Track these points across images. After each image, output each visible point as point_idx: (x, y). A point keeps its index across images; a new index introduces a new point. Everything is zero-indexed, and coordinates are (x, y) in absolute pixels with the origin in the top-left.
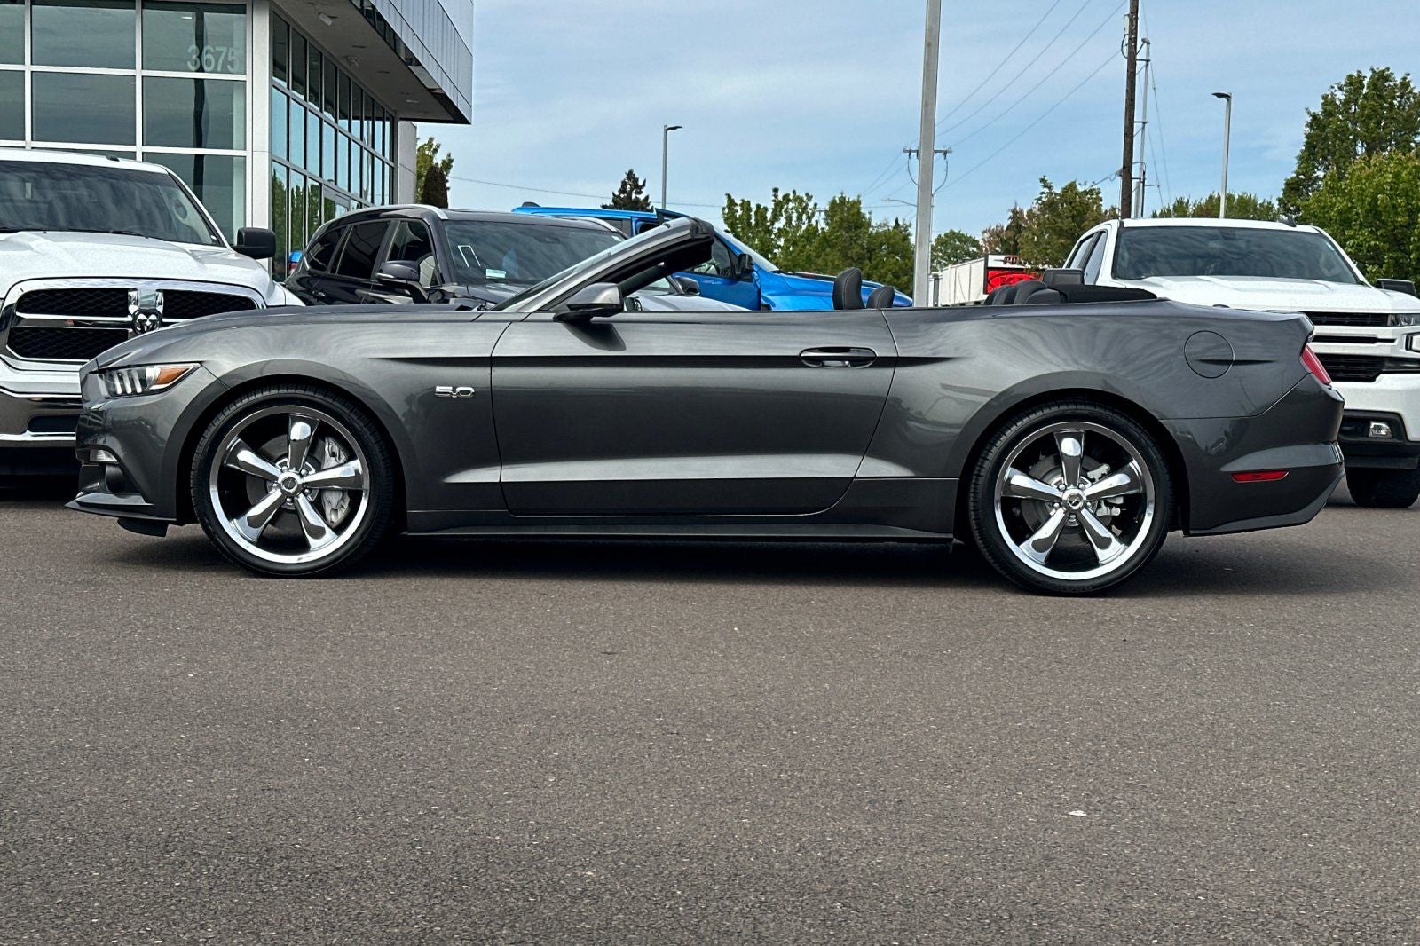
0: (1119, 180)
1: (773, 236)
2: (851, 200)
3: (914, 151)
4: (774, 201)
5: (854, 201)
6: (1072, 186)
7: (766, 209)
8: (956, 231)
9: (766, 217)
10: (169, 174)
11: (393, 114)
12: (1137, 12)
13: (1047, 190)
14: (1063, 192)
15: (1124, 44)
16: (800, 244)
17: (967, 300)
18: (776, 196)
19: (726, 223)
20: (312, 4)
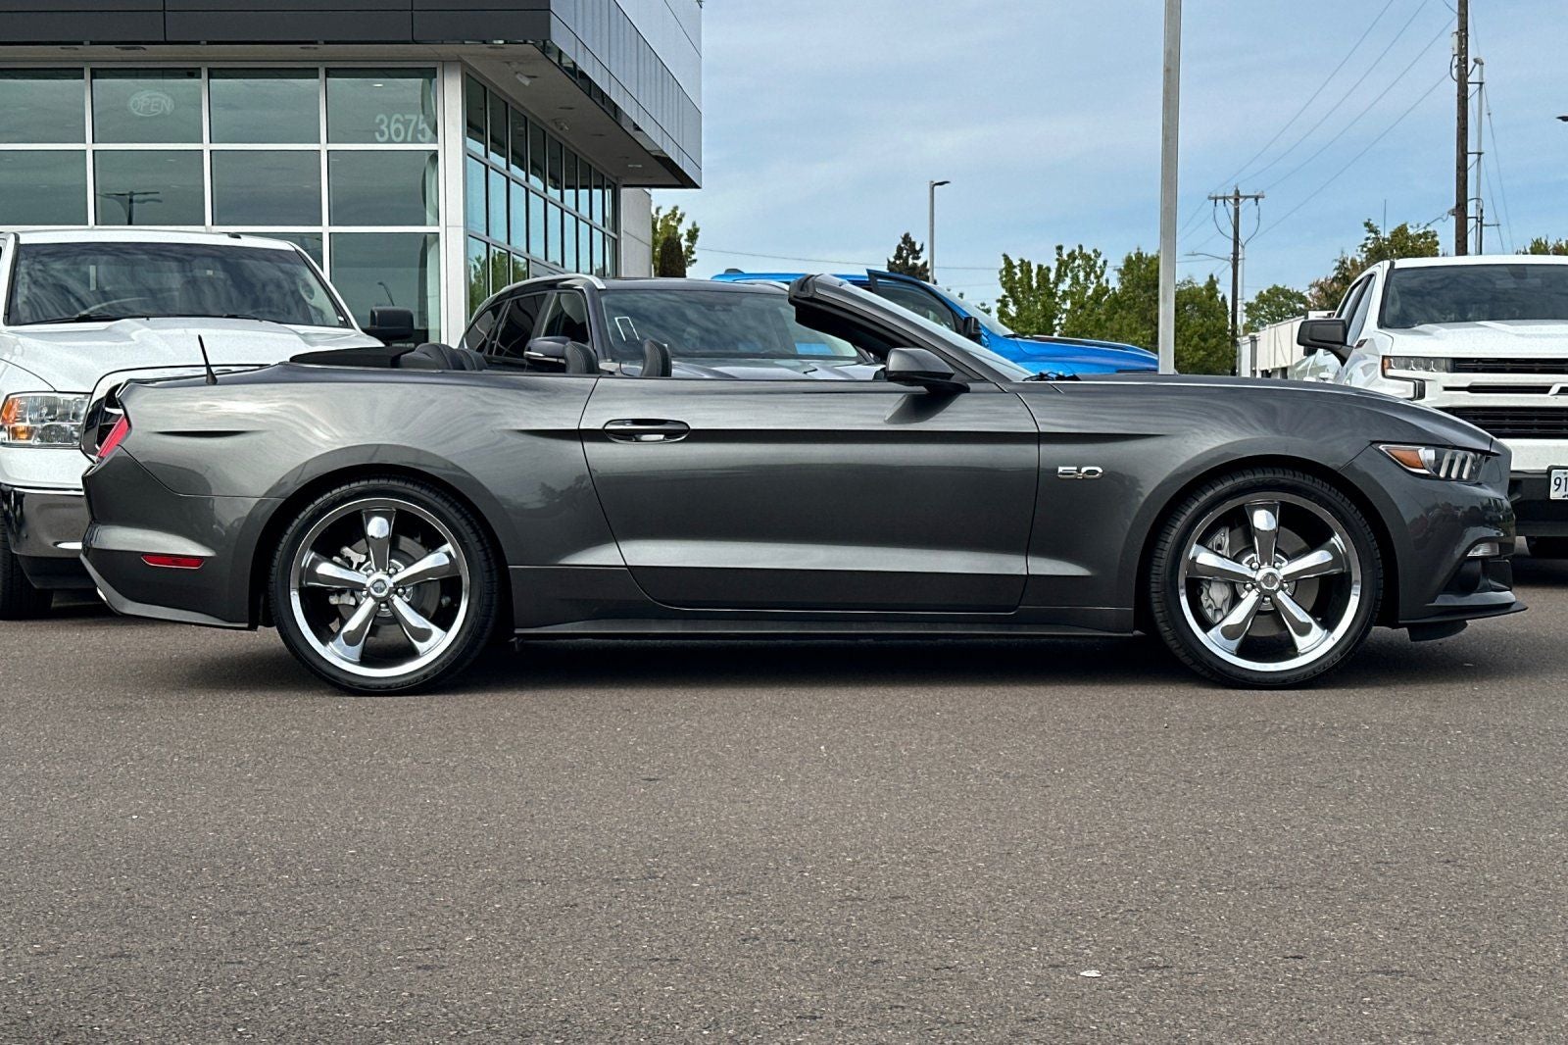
0: (1453, 219)
1: (1057, 300)
2: (1149, 255)
3: (1220, 198)
4: (1058, 260)
5: (1152, 256)
6: (1402, 230)
7: (1049, 269)
8: (1281, 286)
9: (1049, 279)
10: (296, 250)
11: (614, 181)
12: (1467, 29)
13: (1373, 235)
14: (1392, 236)
15: (1453, 67)
16: (1088, 306)
17: (1289, 364)
18: (1060, 255)
19: (1004, 287)
20: (508, 63)
